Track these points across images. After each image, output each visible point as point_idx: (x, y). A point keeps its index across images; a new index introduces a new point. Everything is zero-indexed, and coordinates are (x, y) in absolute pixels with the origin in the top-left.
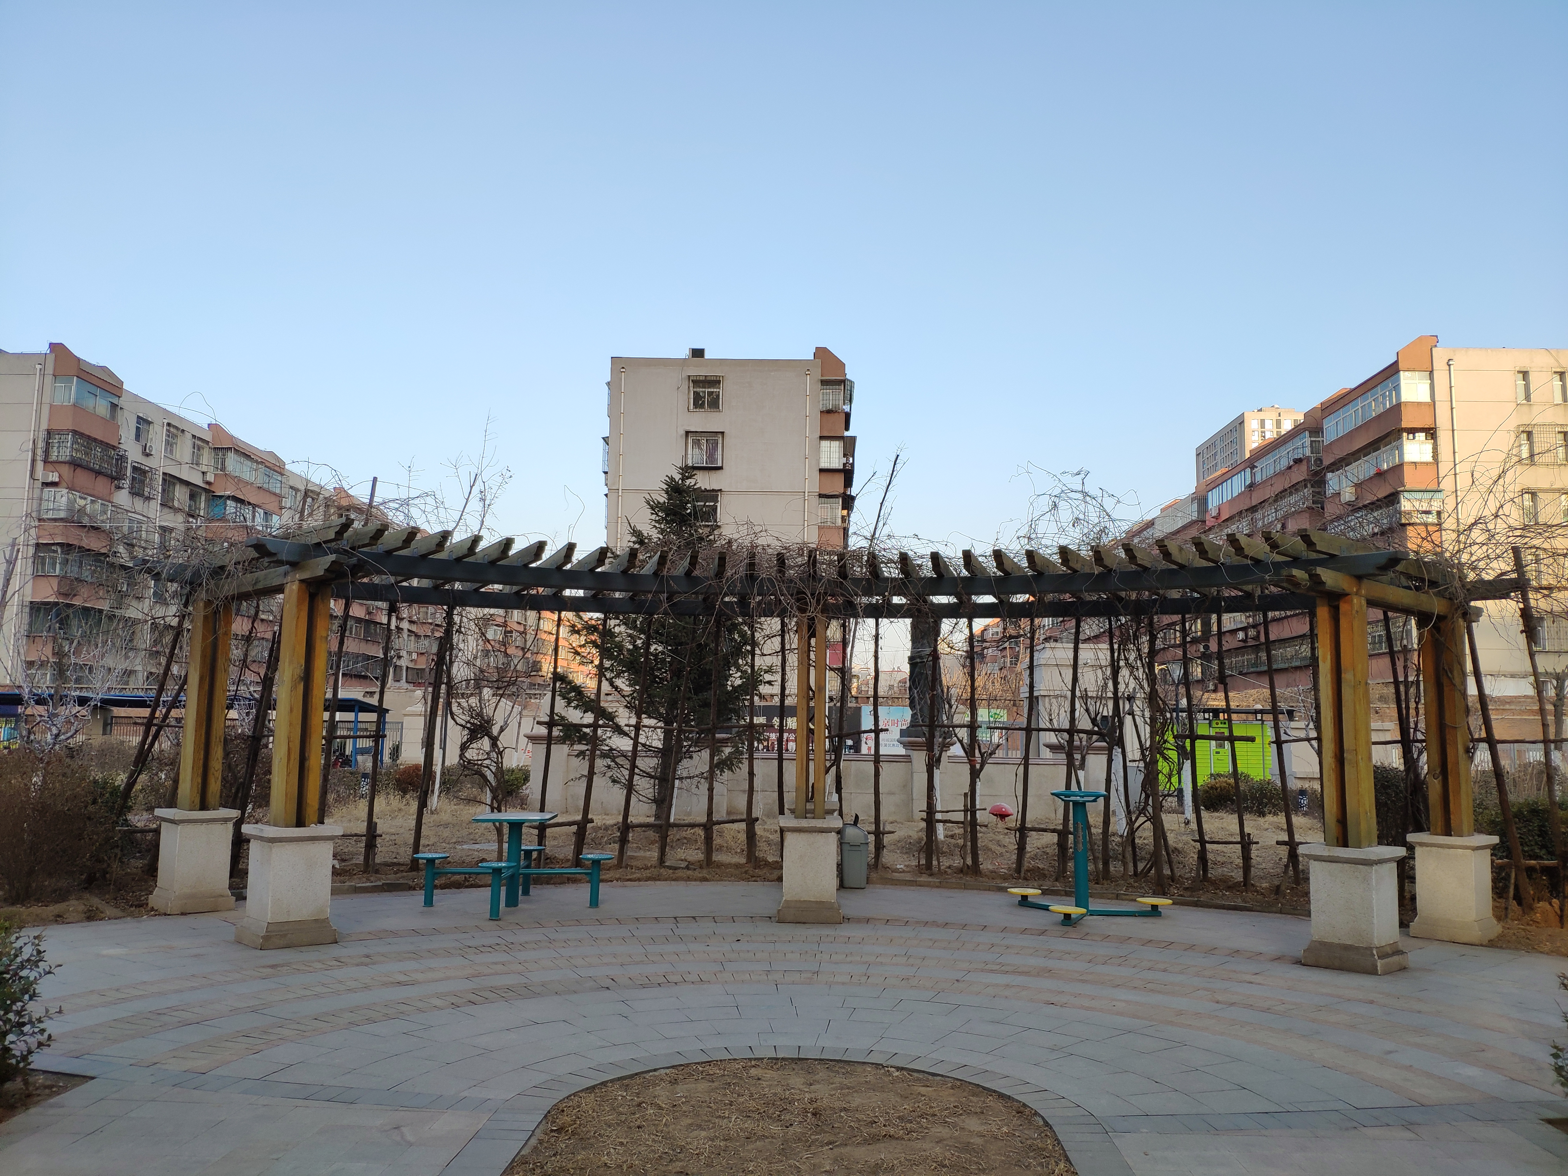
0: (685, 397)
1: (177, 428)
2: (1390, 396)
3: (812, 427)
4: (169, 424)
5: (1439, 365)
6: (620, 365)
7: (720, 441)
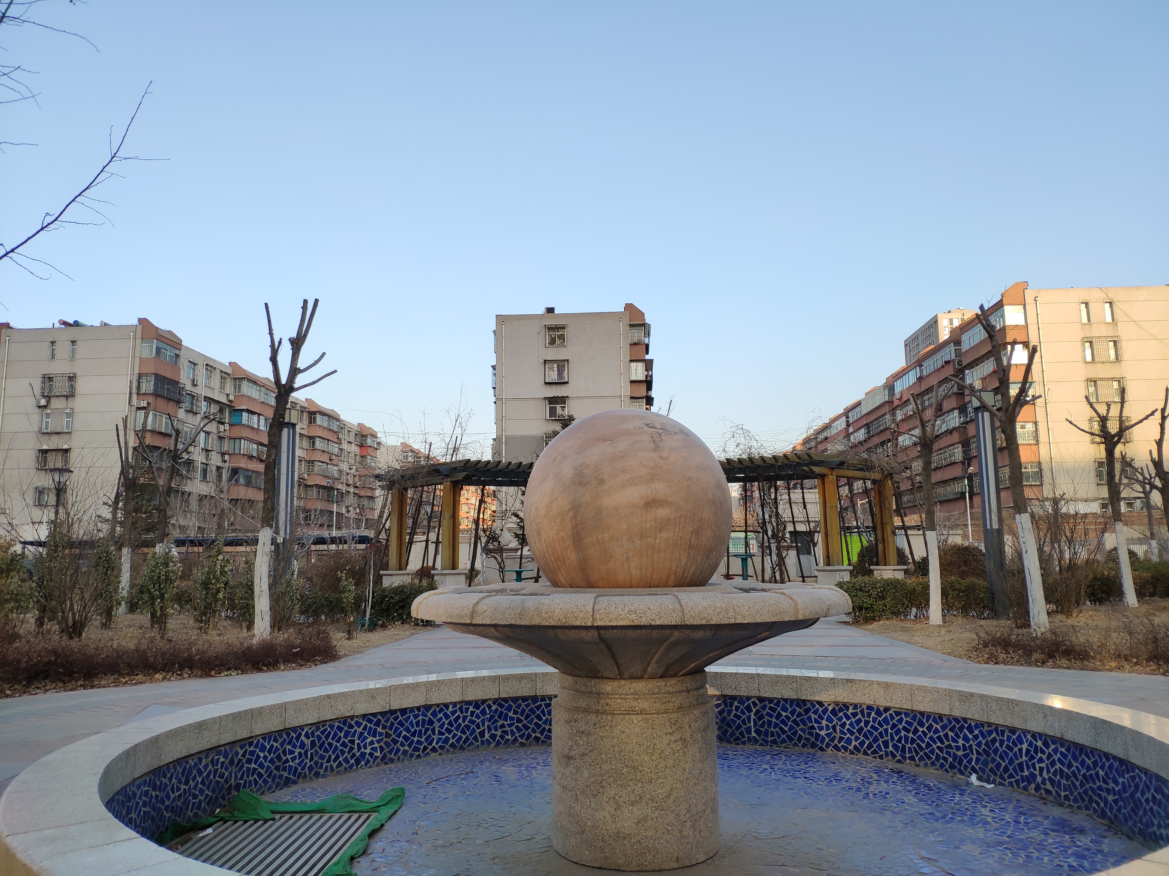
0: (544, 338)
1: (212, 367)
2: (999, 321)
3: (625, 354)
4: (207, 365)
5: (1029, 300)
6: (501, 319)
7: (566, 365)
